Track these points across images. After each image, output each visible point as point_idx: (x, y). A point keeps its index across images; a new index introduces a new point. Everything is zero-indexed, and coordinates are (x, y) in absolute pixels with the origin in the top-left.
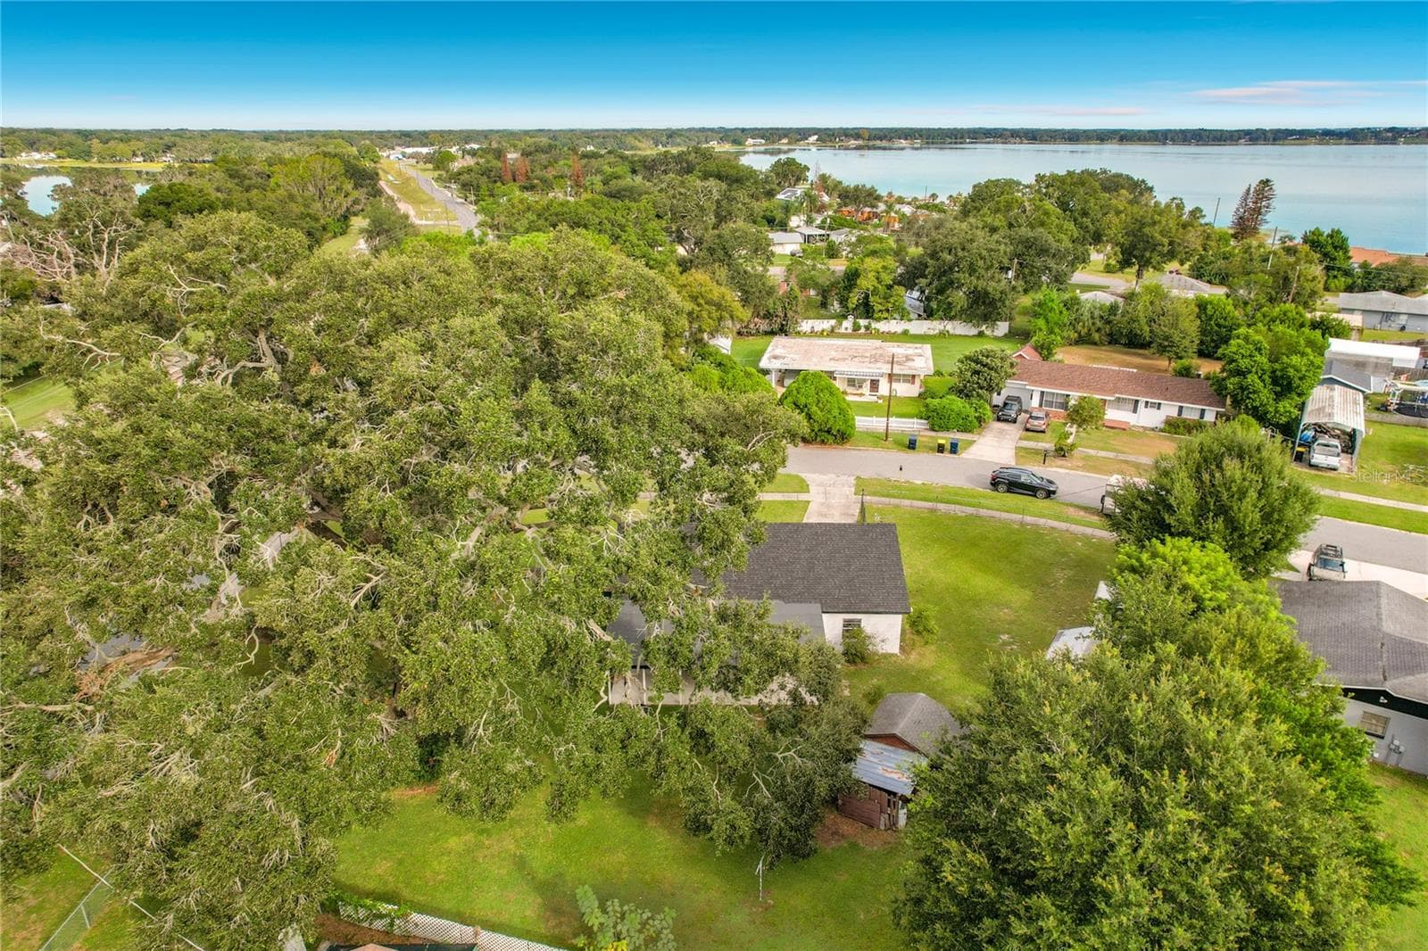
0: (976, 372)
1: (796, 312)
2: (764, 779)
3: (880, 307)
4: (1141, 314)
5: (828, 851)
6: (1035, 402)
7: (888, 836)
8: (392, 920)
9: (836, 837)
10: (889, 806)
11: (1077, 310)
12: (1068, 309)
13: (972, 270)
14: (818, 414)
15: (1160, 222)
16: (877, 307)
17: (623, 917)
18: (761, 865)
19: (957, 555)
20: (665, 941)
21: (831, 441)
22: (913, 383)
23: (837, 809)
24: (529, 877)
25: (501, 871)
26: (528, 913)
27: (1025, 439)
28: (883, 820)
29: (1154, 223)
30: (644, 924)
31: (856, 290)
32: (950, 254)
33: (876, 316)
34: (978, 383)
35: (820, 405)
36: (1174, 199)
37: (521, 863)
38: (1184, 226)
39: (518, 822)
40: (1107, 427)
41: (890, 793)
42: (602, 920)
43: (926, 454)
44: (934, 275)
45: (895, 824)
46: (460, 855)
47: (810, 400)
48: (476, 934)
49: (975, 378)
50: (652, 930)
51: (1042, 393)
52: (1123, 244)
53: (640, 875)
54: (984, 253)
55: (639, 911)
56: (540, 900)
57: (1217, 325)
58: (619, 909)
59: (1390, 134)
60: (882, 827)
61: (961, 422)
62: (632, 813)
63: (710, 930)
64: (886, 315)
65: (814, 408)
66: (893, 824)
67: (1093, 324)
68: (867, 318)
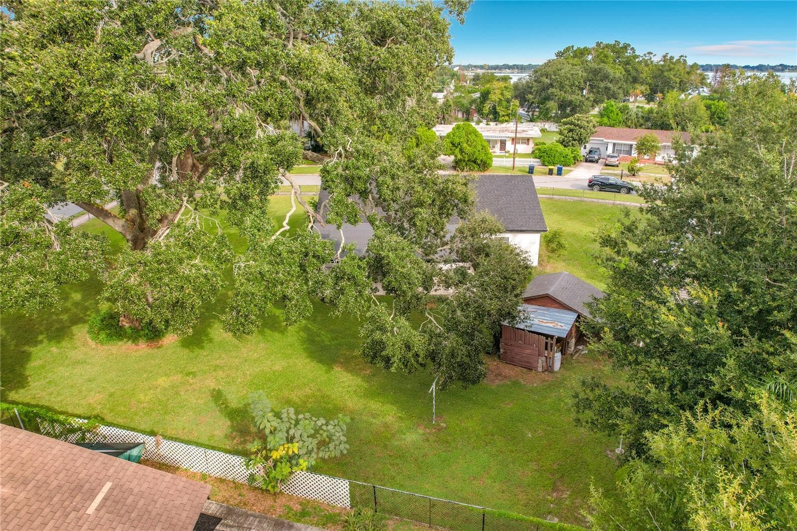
0: (570, 130)
1: (450, 116)
2: (434, 316)
3: (503, 113)
4: (669, 112)
5: (494, 387)
6: (610, 151)
7: (546, 376)
8: (84, 434)
9: (500, 378)
10: (546, 349)
11: (627, 113)
12: (622, 112)
13: (562, 87)
14: (468, 149)
15: (674, 68)
16: (501, 113)
17: (297, 422)
18: (434, 386)
19: (571, 219)
20: (337, 443)
21: (476, 169)
22: (528, 144)
23: (499, 357)
24: (223, 406)
25: (199, 401)
26: (216, 433)
27: (605, 169)
28: (541, 362)
29: (670, 70)
30: (317, 431)
31: (488, 102)
32: (547, 78)
33: (501, 119)
34: (572, 137)
35: (469, 143)
36: (682, 56)
37: (217, 396)
38: (688, 73)
39: (221, 368)
40: (658, 164)
41: (547, 336)
42: (274, 424)
43: (540, 176)
44: (537, 92)
45: (552, 367)
46: (165, 389)
47: (462, 140)
48: (158, 444)
49: (570, 134)
50: (325, 435)
51: (614, 144)
52: (651, 83)
53: (323, 405)
54: (569, 75)
55: (314, 419)
56: (229, 423)
57: (718, 118)
58: (294, 417)
59: (780, 68)
60: (540, 369)
61: (562, 159)
62: (320, 361)
63: (385, 446)
64: (506, 118)
65: (465, 145)
66: (549, 369)
67: (638, 121)
68: (495, 121)
